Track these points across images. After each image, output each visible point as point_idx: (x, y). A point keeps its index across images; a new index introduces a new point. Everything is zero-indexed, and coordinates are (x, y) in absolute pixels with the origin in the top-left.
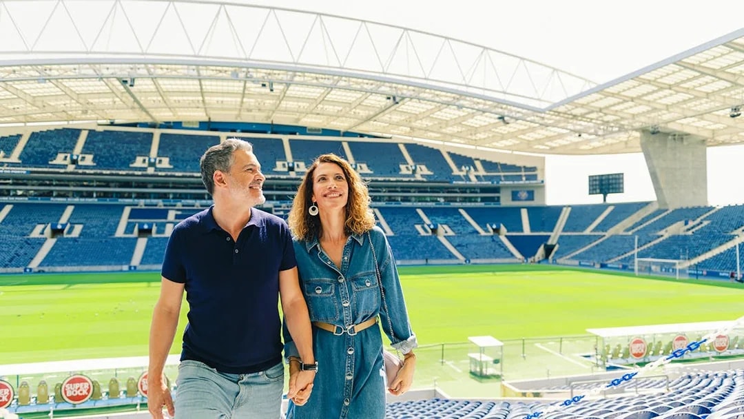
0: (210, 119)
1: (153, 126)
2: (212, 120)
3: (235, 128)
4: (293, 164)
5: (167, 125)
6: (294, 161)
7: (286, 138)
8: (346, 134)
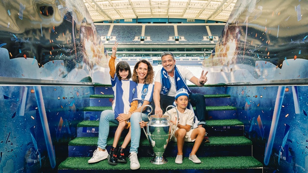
0: (137, 17)
1: (111, 22)
2: (138, 18)
3: (150, 22)
4: (178, 37)
5: (117, 21)
6: (178, 36)
7: (175, 25)
8: (208, 21)
